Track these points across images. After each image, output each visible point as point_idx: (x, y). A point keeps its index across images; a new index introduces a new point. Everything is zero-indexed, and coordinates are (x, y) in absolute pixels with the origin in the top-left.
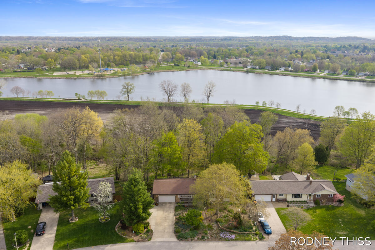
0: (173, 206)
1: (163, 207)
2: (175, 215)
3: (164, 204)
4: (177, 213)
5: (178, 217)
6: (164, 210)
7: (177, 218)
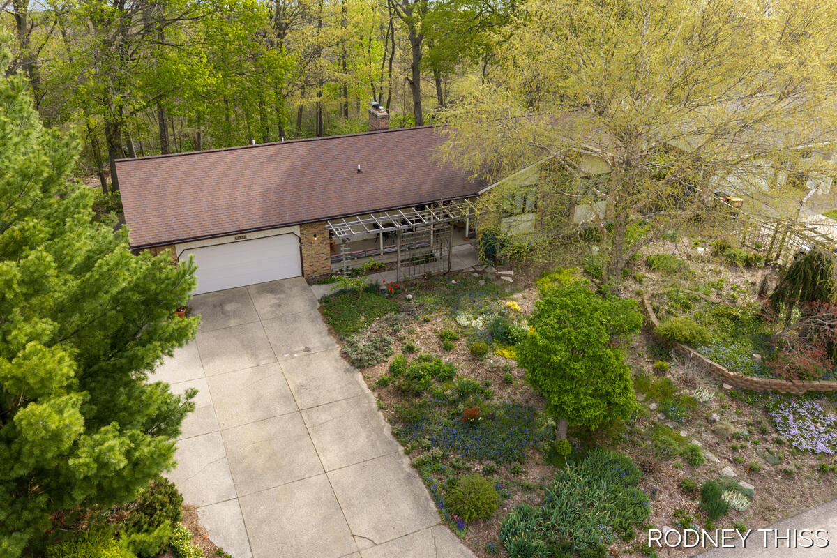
0: (302, 304)
1: (232, 323)
2: (359, 364)
3: (230, 300)
4: (362, 342)
5: (381, 371)
6: (250, 348)
7: (383, 384)
